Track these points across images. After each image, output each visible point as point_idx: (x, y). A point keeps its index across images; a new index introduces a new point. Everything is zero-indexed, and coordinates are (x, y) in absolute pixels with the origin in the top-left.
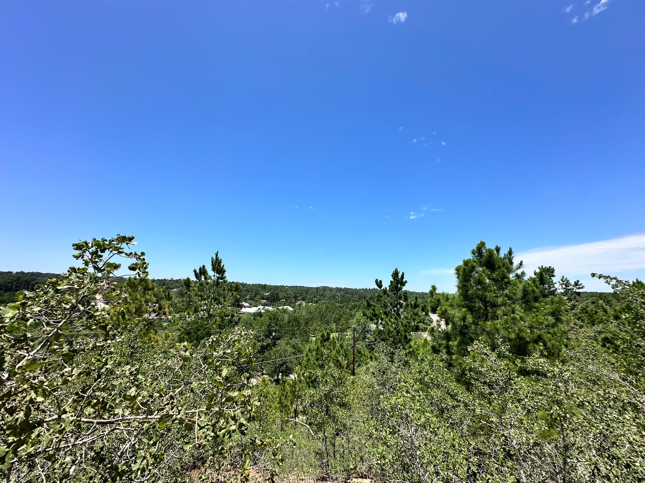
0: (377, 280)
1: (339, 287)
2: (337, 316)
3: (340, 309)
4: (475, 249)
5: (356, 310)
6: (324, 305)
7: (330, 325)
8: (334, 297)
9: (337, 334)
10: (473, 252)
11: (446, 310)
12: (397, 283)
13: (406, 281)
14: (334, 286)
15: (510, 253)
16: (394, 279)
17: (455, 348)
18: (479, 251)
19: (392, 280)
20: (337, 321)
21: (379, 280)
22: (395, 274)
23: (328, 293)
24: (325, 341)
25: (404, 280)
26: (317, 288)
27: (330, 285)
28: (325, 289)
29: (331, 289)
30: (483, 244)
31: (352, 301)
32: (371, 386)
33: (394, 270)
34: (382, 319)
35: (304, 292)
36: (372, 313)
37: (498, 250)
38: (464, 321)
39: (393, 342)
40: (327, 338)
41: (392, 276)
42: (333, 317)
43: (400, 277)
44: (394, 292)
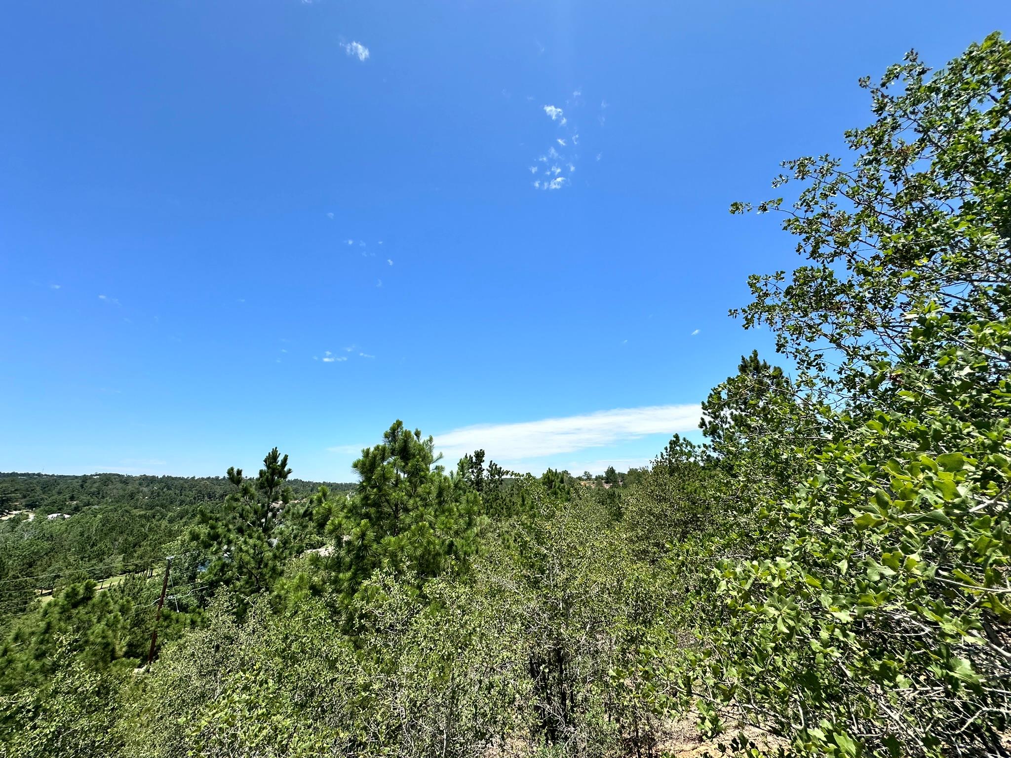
0: (232, 469)
1: (150, 474)
2: (130, 539)
3: (144, 521)
4: (389, 431)
5: (184, 520)
6: (100, 516)
7: (107, 561)
8: (132, 496)
9: (123, 577)
10: (386, 436)
11: (340, 525)
12: (273, 474)
13: (290, 470)
14: (136, 473)
15: (431, 440)
16: (268, 467)
17: (346, 584)
18: (392, 435)
19: (265, 468)
20: (127, 551)
21: (235, 470)
22: (272, 459)
23: (116, 490)
24: (75, 606)
25: (286, 469)
26: (85, 479)
27: (124, 472)
28: (107, 479)
29: (125, 480)
30: (399, 424)
31: (178, 503)
32: (185, 680)
33: (271, 451)
34: (229, 542)
35: (38, 488)
36: (209, 534)
37: (418, 434)
38: (363, 539)
39: (247, 583)
40: (83, 599)
41: (265, 461)
42: (121, 540)
43: (279, 463)
44: (264, 490)
